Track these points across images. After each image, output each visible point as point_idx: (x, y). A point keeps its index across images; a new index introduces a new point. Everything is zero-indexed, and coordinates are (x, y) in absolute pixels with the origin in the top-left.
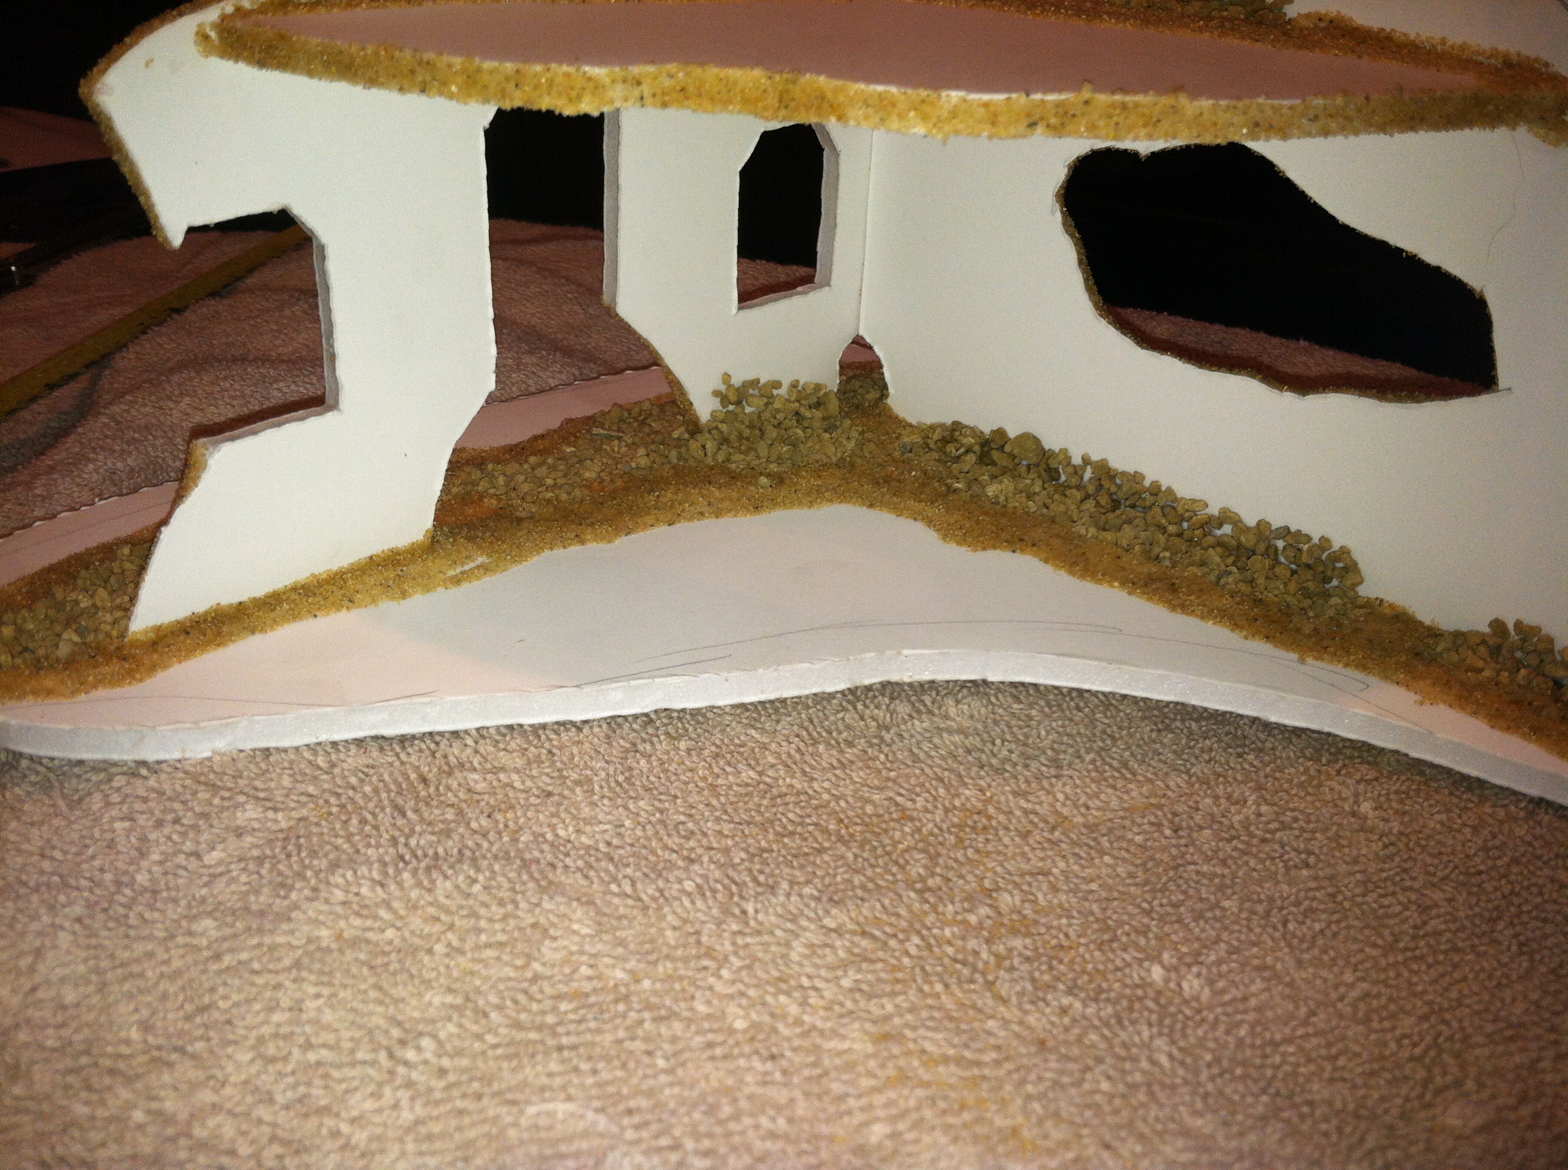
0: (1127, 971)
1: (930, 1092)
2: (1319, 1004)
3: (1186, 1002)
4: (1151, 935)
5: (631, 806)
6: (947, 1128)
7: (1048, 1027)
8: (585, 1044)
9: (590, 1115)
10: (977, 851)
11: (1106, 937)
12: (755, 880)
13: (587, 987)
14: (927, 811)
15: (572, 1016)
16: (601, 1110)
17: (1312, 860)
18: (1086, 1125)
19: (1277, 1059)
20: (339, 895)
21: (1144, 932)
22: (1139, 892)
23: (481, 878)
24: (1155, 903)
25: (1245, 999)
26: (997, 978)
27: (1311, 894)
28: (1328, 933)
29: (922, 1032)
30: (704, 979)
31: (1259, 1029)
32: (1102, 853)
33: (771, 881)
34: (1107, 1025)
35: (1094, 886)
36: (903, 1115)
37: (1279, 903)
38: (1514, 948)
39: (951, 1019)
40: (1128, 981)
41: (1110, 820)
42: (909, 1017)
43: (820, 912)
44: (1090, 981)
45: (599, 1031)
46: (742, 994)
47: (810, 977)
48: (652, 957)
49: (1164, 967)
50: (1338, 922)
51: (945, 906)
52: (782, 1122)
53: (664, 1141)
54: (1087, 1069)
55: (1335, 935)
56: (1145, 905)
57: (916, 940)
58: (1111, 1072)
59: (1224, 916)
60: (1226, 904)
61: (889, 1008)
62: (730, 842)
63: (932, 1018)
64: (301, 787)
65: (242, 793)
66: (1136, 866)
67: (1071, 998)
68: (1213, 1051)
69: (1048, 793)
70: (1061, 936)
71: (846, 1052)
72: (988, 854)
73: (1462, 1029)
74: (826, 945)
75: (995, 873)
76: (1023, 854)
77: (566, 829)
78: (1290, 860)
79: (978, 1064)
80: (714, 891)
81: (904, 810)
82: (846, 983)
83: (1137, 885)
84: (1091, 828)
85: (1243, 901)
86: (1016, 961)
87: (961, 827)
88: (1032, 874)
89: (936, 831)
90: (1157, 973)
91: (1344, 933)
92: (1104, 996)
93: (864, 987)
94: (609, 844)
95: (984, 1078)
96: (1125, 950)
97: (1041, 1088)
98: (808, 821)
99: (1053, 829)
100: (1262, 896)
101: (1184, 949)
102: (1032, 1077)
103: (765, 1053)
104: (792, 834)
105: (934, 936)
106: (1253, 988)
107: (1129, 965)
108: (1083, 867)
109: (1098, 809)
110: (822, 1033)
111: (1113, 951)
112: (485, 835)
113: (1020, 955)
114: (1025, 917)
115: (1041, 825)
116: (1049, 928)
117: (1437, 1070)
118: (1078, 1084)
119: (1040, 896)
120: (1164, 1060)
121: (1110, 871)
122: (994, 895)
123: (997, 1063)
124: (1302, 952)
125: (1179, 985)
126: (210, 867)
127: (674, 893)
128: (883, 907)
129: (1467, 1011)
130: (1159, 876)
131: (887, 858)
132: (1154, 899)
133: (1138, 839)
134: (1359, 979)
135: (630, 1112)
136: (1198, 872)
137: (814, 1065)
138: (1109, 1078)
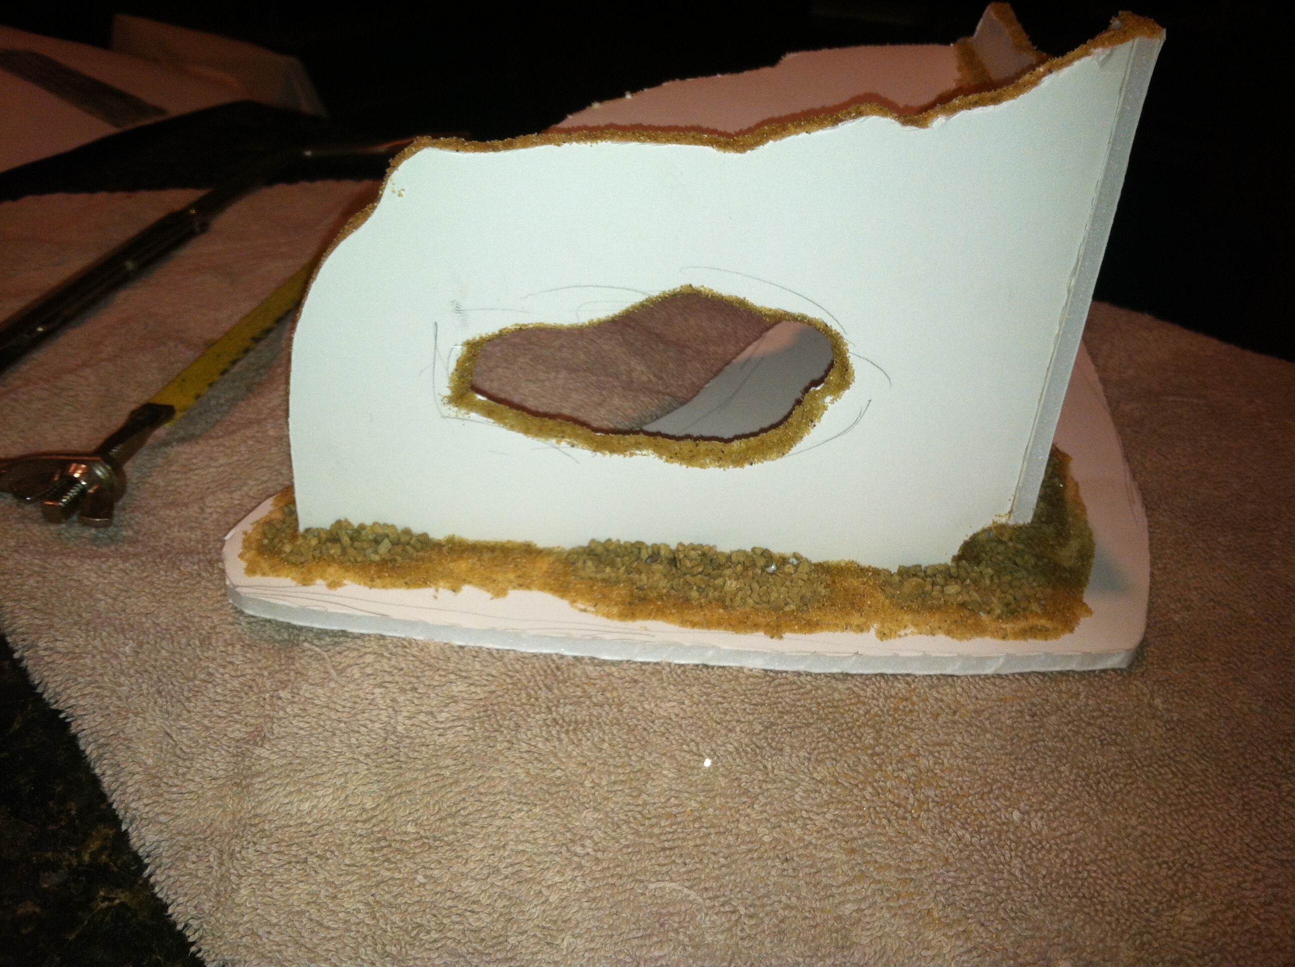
0: (998, 813)
1: (879, 886)
2: (1114, 838)
3: (1033, 835)
4: (1013, 790)
5: (688, 691)
6: (890, 908)
7: (950, 849)
8: (678, 847)
9: (686, 891)
10: (906, 727)
11: (986, 790)
12: (769, 744)
13: (674, 810)
14: (874, 698)
15: (668, 829)
16: (690, 888)
17: (1119, 740)
18: (970, 912)
19: (1085, 874)
20: (525, 747)
21: (1009, 787)
22: (1007, 759)
23: (607, 738)
24: (1018, 767)
25: (1069, 834)
26: (919, 816)
27: (1116, 764)
28: (1125, 791)
29: (874, 849)
30: (744, 809)
31: (1076, 855)
32: (985, 731)
33: (779, 746)
34: (984, 848)
35: (979, 754)
36: (864, 898)
37: (1095, 769)
38: (1240, 807)
39: (892, 842)
40: (998, 820)
41: (991, 708)
42: (867, 840)
43: (811, 769)
44: (976, 820)
45: (684, 839)
46: (768, 820)
47: (807, 811)
48: (712, 794)
49: (1020, 812)
50: (1132, 784)
51: (887, 767)
52: (794, 899)
53: (727, 908)
54: (972, 877)
55: (1129, 792)
56: (1011, 769)
57: (870, 789)
58: (986, 880)
59: (1061, 777)
60: (1062, 769)
61: (855, 834)
62: (751, 717)
63: (880, 842)
64: (488, 670)
65: (452, 673)
66: (1006, 740)
67: (964, 831)
68: (1047, 868)
69: (951, 686)
70: (958, 789)
71: (829, 859)
72: (913, 730)
73: (1200, 859)
74: (816, 791)
75: (917, 743)
76: (935, 730)
77: (649, 704)
78: (1105, 739)
79: (907, 870)
80: (747, 753)
81: (859, 696)
82: (829, 816)
83: (1006, 754)
84: (978, 712)
85: (1072, 768)
86: (931, 805)
87: (896, 710)
88: (940, 744)
89: (880, 712)
90: (1016, 815)
91: (1134, 792)
92: (983, 830)
93: (840, 819)
94: (677, 715)
95: (912, 880)
96: (997, 799)
97: (945, 887)
98: (798, 704)
99: (955, 713)
100: (1085, 764)
101: (1034, 800)
102: (940, 881)
103: (783, 858)
104: (788, 712)
105: (880, 787)
106: (1074, 828)
107: (999, 809)
108: (973, 741)
109: (983, 700)
110: (815, 847)
111: (989, 799)
112: (602, 706)
113: (933, 801)
114: (936, 774)
115: (947, 710)
116: (950, 782)
117: (1181, 885)
118: (966, 886)
119: (945, 761)
120: (1017, 873)
121: (990, 743)
122: (917, 759)
123: (920, 870)
124: (1107, 804)
125: (1029, 823)
126: (442, 722)
127: (722, 753)
128: (849, 765)
129: (1205, 847)
130: (1020, 747)
131: (849, 732)
132: (1017, 764)
133: (1009, 722)
134: (1140, 824)
135: (706, 889)
136: (1045, 746)
137: (812, 866)
138: (985, 883)
